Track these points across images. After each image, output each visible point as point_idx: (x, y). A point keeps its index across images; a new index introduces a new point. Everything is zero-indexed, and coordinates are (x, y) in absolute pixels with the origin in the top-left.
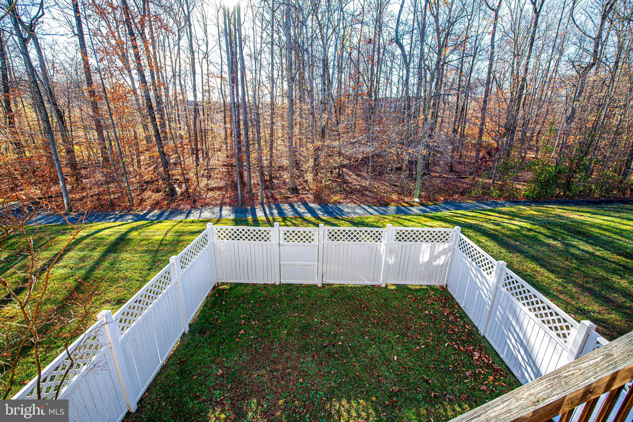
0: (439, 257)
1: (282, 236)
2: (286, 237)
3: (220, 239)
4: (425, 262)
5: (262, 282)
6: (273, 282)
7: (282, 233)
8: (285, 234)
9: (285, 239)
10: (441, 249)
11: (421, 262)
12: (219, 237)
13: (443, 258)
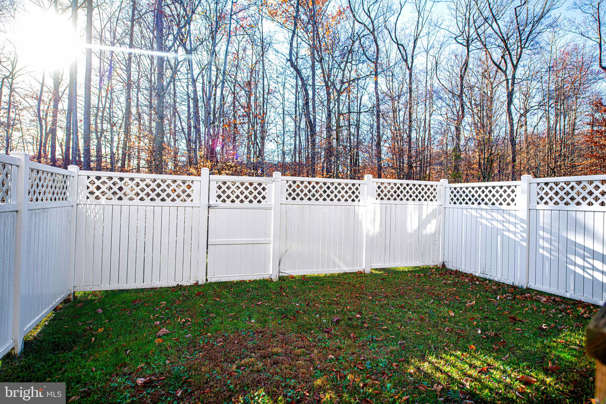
0: (430, 222)
1: (214, 192)
2: (220, 192)
3: (92, 197)
4: (415, 231)
5: (172, 283)
6: (192, 282)
7: (214, 186)
8: (220, 188)
9: (219, 197)
10: (430, 211)
11: (409, 231)
12: (92, 193)
13: (434, 222)
